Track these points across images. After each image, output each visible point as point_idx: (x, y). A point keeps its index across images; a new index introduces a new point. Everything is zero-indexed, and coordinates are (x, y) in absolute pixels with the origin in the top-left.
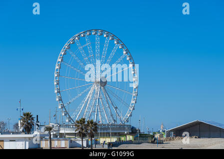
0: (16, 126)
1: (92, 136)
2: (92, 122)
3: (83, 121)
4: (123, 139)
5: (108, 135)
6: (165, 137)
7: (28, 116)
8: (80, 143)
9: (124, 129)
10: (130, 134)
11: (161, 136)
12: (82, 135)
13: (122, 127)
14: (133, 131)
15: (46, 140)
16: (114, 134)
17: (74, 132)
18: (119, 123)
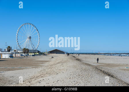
0: (5, 50)
1: (27, 53)
2: (27, 49)
3: (25, 49)
4: (36, 54)
5: (31, 53)
6: (47, 53)
7: (9, 47)
8: (24, 55)
9: (36, 51)
10: (38, 52)
11: (46, 53)
12: (25, 53)
13: (35, 50)
14: (39, 52)
15: (14, 54)
16: (33, 53)
17: (22, 52)
18: (34, 49)
